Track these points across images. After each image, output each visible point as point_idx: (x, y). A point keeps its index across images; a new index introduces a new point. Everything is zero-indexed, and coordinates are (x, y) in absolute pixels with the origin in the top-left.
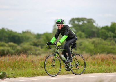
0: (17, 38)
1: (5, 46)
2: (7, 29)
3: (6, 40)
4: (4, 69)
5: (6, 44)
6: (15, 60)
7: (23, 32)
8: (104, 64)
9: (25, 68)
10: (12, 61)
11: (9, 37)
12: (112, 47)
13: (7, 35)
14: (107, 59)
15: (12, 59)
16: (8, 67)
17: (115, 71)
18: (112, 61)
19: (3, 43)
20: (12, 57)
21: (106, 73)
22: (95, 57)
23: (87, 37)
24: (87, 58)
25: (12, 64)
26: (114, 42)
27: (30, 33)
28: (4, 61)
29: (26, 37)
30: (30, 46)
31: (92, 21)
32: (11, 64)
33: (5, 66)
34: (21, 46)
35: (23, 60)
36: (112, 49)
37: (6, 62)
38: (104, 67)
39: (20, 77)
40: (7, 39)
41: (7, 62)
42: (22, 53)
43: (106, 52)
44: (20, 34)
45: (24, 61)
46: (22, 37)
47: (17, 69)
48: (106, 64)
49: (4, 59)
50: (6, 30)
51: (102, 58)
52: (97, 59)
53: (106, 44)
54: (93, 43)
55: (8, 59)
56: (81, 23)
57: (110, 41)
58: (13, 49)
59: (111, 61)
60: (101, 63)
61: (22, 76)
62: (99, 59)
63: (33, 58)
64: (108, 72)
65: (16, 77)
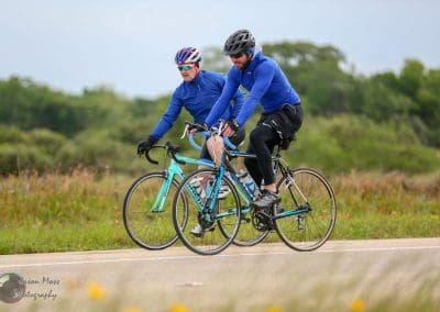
0: (63, 114)
1: (21, 141)
2: (28, 80)
3: (23, 120)
4: (14, 222)
5: (25, 136)
6: (54, 193)
7: (86, 92)
8: (371, 210)
9: (88, 219)
10: (43, 195)
11: (34, 110)
12: (402, 148)
13: (28, 104)
14: (384, 190)
15: (43, 189)
16: (29, 216)
17: (407, 234)
18: (402, 197)
19: (13, 130)
20: (41, 180)
21: (376, 238)
22: (340, 182)
23: (315, 113)
24: (312, 188)
25: (42, 205)
26: (411, 131)
27: (111, 95)
28: (14, 194)
29: (94, 109)
30: (111, 143)
31: (334, 54)
32: (39, 207)
33: (18, 212)
34: (78, 144)
35: (81, 191)
36: (402, 154)
37: (20, 197)
38: (371, 218)
39: (69, 250)
40: (29, 116)
41: (26, 197)
42: (79, 166)
43: (381, 165)
44: (77, 98)
45: (85, 193)
46: (82, 110)
47: (61, 222)
48: (378, 208)
49: (15, 186)
50: (25, 85)
51: (365, 188)
52: (346, 189)
53: (380, 139)
54: (336, 132)
55: (28, 186)
56: (294, 62)
57: (397, 129)
58: (49, 153)
59: (399, 199)
60: (361, 204)
61: (77, 249)
62: (355, 190)
63: (117, 184)
64: (383, 237)
65: (53, 251)
